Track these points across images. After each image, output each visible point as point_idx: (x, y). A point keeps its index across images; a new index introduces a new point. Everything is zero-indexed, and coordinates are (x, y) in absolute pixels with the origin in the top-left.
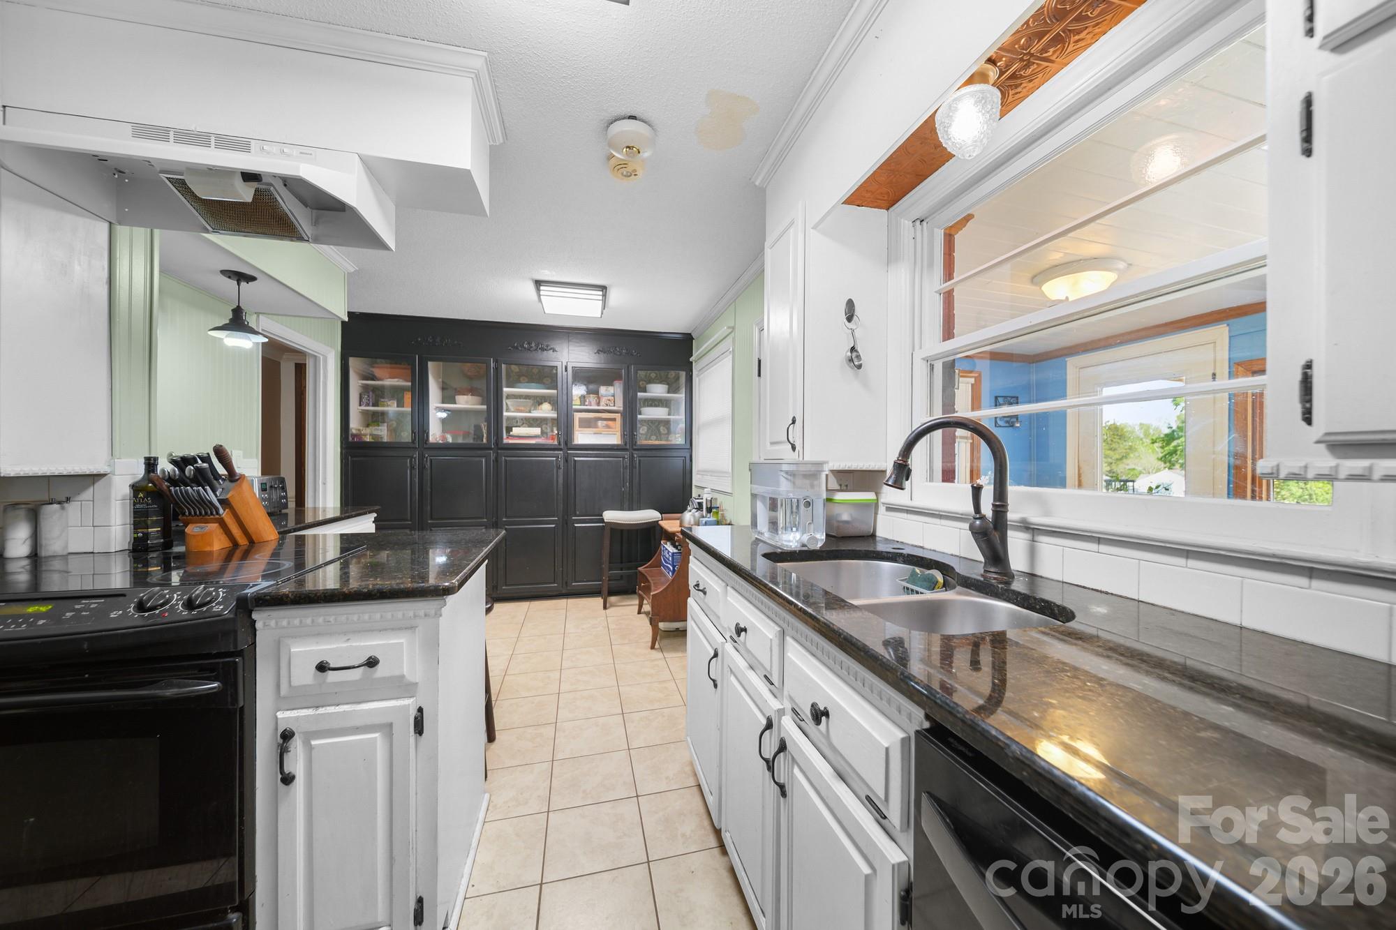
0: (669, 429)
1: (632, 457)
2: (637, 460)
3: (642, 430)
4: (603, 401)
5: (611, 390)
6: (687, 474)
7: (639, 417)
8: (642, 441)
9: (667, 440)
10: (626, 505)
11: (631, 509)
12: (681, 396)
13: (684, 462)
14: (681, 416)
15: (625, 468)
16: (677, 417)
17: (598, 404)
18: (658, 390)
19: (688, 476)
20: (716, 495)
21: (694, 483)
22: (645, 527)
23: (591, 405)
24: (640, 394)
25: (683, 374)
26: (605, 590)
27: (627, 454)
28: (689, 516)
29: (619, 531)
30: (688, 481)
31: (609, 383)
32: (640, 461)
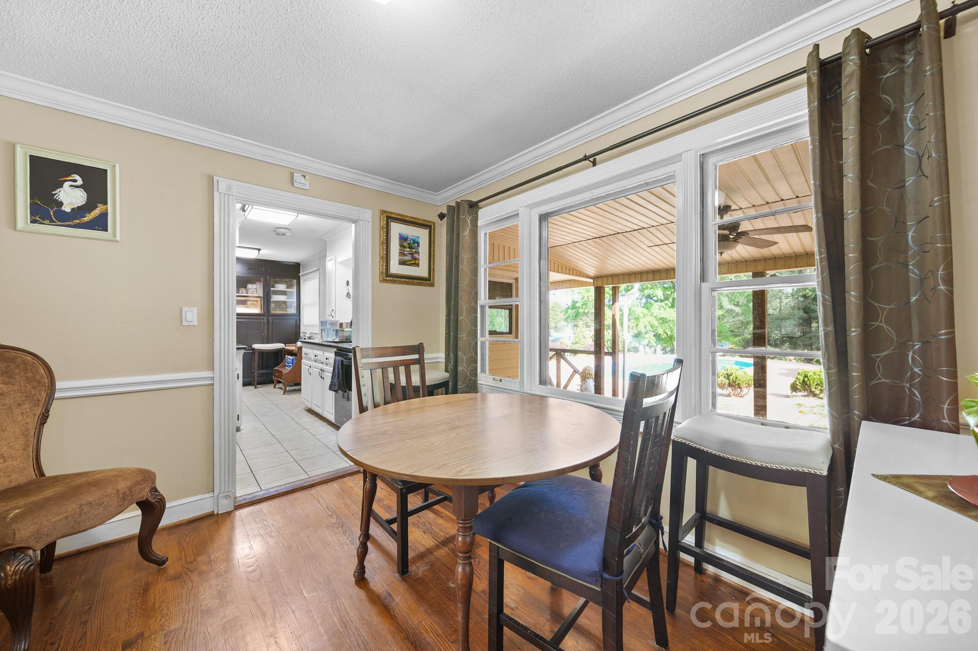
0: (286, 305)
1: (268, 319)
2: (271, 320)
3: (273, 305)
4: (250, 291)
5: (254, 286)
6: (298, 326)
7: (272, 300)
8: (273, 312)
9: (286, 311)
10: (265, 341)
11: (268, 343)
12: (294, 290)
13: (296, 321)
14: (294, 300)
15: (264, 324)
16: (292, 300)
17: (247, 293)
18: (281, 287)
19: (298, 328)
20: (312, 335)
21: (301, 331)
22: (276, 351)
23: (243, 293)
24: (272, 289)
25: (295, 281)
26: (256, 383)
27: (265, 318)
28: (299, 344)
29: (262, 353)
30: (298, 331)
31: (253, 282)
32: (272, 321)
